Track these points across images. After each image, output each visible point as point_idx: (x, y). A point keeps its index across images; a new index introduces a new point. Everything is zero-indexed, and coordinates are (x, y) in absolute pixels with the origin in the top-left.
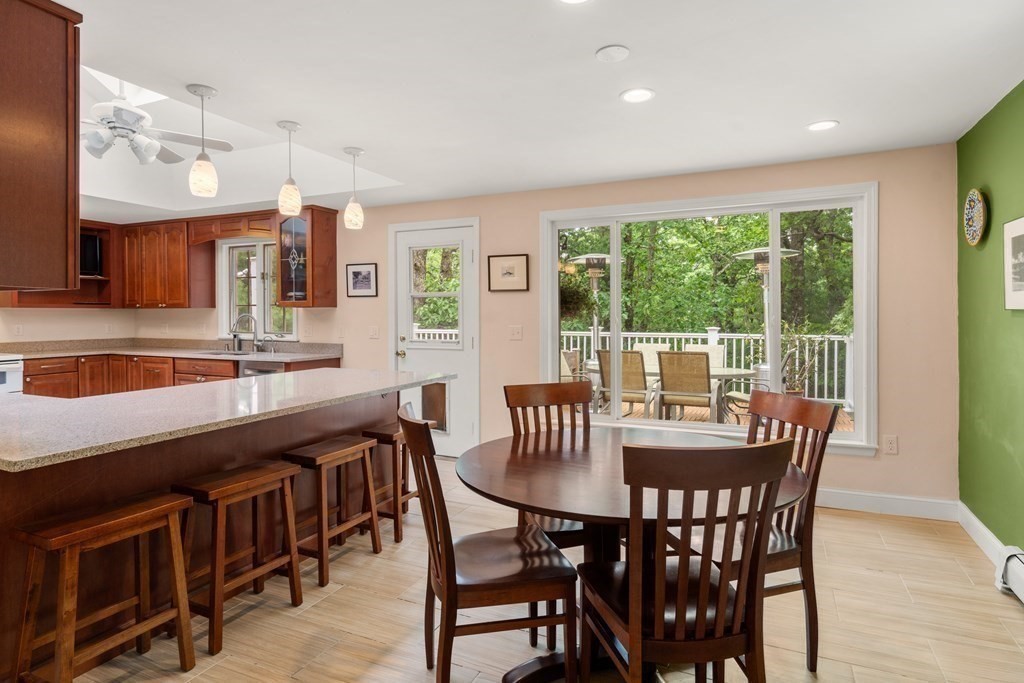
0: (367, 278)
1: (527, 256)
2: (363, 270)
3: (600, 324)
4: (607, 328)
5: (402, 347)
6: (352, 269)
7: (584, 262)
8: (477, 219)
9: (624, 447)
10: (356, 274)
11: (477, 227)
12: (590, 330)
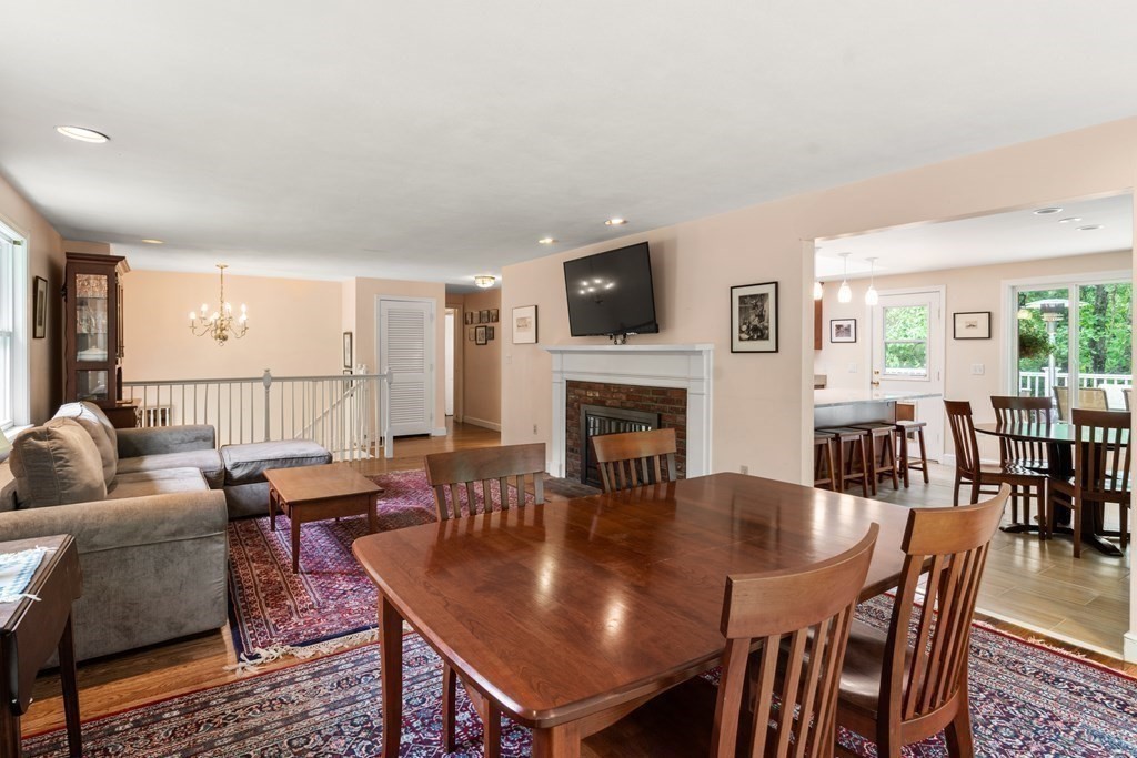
0: (848, 329)
1: (989, 313)
2: (845, 324)
3: (1057, 365)
4: (1065, 367)
5: (875, 380)
6: (835, 323)
7: (1039, 307)
8: (944, 287)
9: (1074, 411)
10: (839, 327)
11: (943, 292)
12: (1043, 371)
